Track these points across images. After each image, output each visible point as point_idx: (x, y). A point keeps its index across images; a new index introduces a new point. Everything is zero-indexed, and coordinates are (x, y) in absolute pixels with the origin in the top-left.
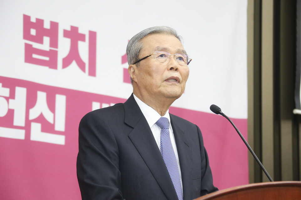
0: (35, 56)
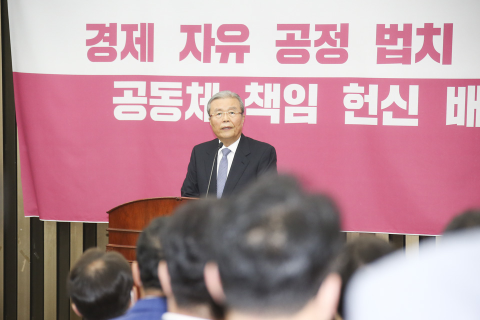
0: (387, 57)
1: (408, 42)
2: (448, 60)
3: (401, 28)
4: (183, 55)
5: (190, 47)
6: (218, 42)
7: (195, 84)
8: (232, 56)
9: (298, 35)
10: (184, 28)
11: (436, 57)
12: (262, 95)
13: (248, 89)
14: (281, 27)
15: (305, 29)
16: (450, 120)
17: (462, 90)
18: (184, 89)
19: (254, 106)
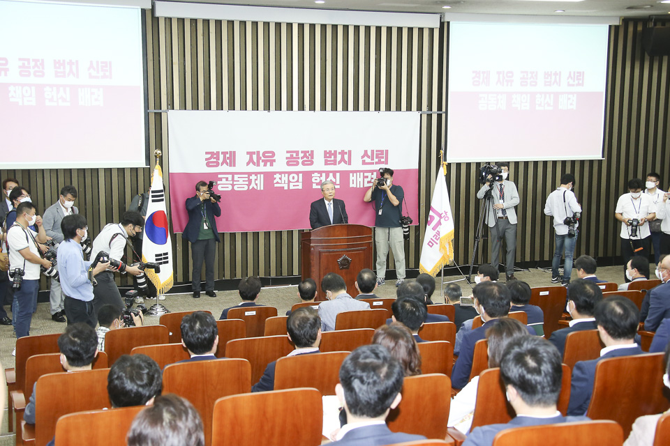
0: (328, 163)
1: (335, 157)
2: (350, 164)
3: (333, 152)
4: (248, 164)
5: (251, 160)
6: (263, 158)
7: (253, 175)
8: (269, 164)
9: (294, 155)
10: (248, 153)
11: (345, 162)
12: (280, 179)
13: (275, 176)
14: (288, 152)
15: (297, 152)
16: (351, 185)
17: (355, 174)
18: (249, 177)
19: (277, 183)
